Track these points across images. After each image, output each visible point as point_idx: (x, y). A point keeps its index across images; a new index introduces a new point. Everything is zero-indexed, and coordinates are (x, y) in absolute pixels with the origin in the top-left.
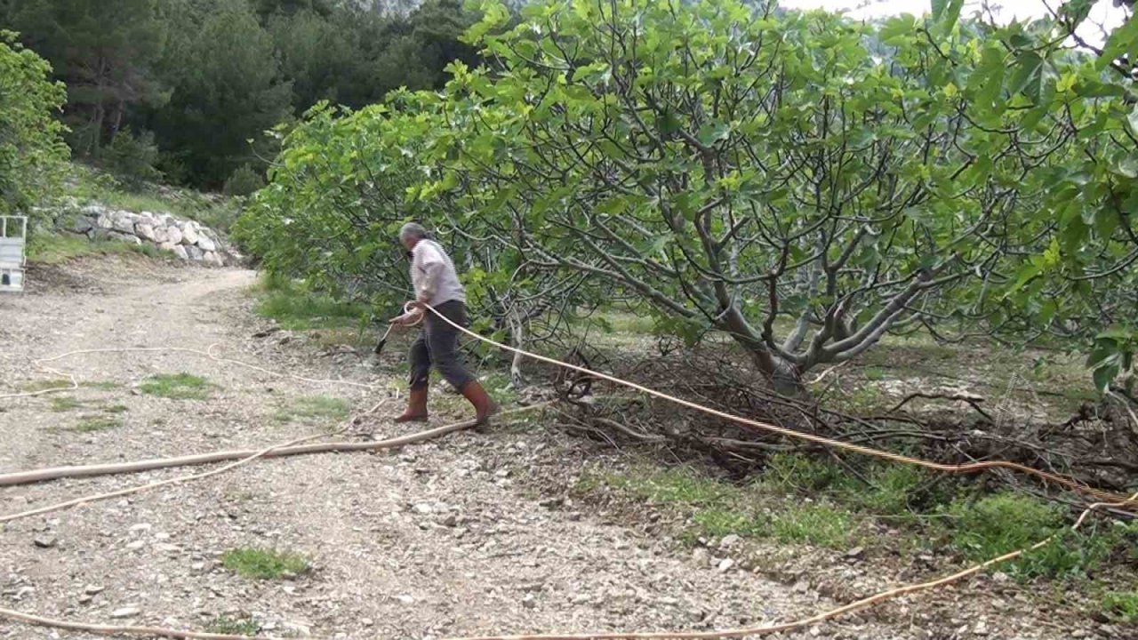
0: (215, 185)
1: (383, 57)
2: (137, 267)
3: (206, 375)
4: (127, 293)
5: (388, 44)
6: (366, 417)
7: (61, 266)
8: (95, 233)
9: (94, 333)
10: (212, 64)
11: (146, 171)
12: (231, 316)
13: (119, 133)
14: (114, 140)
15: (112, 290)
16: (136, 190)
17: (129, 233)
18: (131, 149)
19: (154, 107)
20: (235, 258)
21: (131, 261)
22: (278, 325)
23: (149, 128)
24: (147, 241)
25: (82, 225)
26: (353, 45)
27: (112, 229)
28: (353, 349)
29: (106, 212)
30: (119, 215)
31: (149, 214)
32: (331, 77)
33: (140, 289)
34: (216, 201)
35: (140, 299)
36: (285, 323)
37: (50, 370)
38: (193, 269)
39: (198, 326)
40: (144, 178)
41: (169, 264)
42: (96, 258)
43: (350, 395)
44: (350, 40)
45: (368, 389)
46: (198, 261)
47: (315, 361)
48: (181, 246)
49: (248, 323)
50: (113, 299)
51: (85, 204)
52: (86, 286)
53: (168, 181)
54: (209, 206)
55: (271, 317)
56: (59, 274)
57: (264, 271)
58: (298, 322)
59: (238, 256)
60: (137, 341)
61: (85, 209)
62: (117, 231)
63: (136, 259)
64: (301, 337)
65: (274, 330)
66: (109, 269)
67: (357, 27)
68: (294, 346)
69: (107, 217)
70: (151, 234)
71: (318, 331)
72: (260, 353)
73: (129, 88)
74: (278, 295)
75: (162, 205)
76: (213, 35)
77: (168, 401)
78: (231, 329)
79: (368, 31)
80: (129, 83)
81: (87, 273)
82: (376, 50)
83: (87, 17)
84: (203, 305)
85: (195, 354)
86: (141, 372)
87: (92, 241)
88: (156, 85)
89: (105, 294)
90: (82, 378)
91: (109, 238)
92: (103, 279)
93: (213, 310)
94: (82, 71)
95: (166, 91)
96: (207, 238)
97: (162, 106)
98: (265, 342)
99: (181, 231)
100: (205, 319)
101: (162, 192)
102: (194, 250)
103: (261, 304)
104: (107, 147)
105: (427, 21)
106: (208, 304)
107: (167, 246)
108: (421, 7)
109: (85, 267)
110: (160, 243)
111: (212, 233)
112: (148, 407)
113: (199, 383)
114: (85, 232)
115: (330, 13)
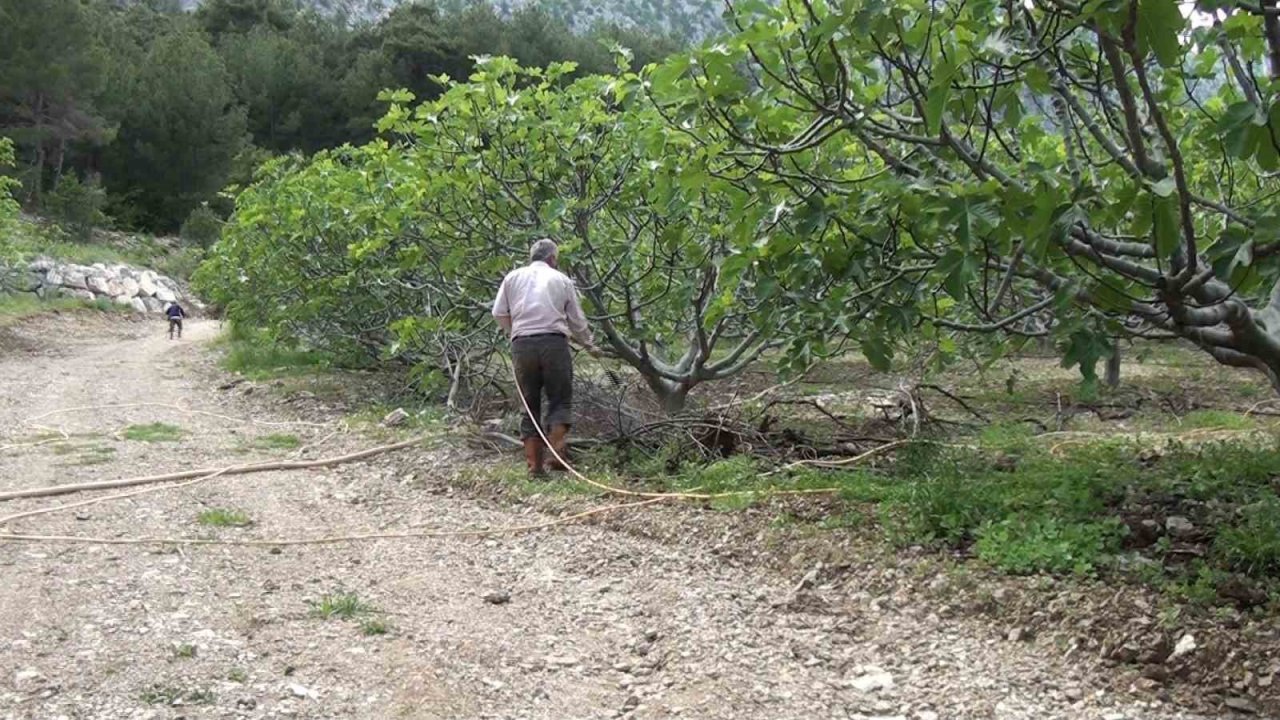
0: (171, 228)
1: (350, 75)
2: (91, 324)
3: (177, 424)
4: (86, 354)
5: (355, 59)
6: (314, 448)
7: (12, 329)
8: (45, 290)
9: (67, 394)
10: (160, 94)
11: (95, 216)
12: (197, 371)
13: (63, 177)
14: (58, 185)
15: (70, 351)
16: (84, 238)
17: (81, 288)
18: (78, 194)
19: (99, 143)
20: (198, 309)
21: (85, 318)
22: (243, 377)
23: (95, 167)
24: (101, 296)
25: (32, 283)
26: (315, 63)
27: (61, 285)
28: (312, 395)
29: (56, 267)
30: (67, 269)
31: (101, 266)
32: (293, 99)
33: (98, 348)
34: (173, 246)
35: (101, 359)
36: (250, 374)
37: (39, 427)
38: (152, 323)
39: (165, 383)
40: (93, 225)
41: (126, 319)
42: (48, 317)
43: (304, 432)
44: (313, 57)
45: (321, 427)
46: (159, 314)
47: (276, 408)
48: (138, 299)
49: (214, 377)
50: (72, 361)
51: (32, 259)
52: (43, 348)
53: (119, 226)
54: (166, 252)
55: (236, 369)
56: (12, 338)
57: (229, 321)
58: (262, 372)
59: (201, 306)
60: (110, 399)
61: (33, 265)
62: (68, 287)
63: (90, 316)
64: (264, 386)
65: (239, 382)
66: (62, 328)
67: (321, 42)
68: (258, 396)
69: (58, 273)
70: (104, 288)
71: (281, 381)
72: (226, 404)
73: (70, 125)
74: (242, 347)
75: (114, 254)
76: (160, 61)
77: (147, 443)
78: (197, 383)
79: (332, 47)
80: (69, 120)
81: (41, 334)
82: (342, 66)
83: (20, 49)
84: (167, 361)
85: (165, 408)
86: (119, 424)
87: (43, 299)
88: (101, 120)
89: (63, 356)
90: (70, 432)
91: (61, 295)
92: (58, 340)
93: (177, 366)
94: (17, 109)
95: (112, 126)
96: (166, 289)
97: (108, 143)
98: (230, 393)
99: (138, 282)
100: (171, 375)
101: (114, 239)
102: (153, 302)
103: (225, 357)
104: (50, 192)
105: (396, 32)
106: (172, 360)
107: (123, 300)
108: (391, 14)
109: (38, 328)
110: (115, 297)
111: (171, 283)
112: (131, 448)
113: (172, 430)
114: (34, 290)
115: (289, 26)
